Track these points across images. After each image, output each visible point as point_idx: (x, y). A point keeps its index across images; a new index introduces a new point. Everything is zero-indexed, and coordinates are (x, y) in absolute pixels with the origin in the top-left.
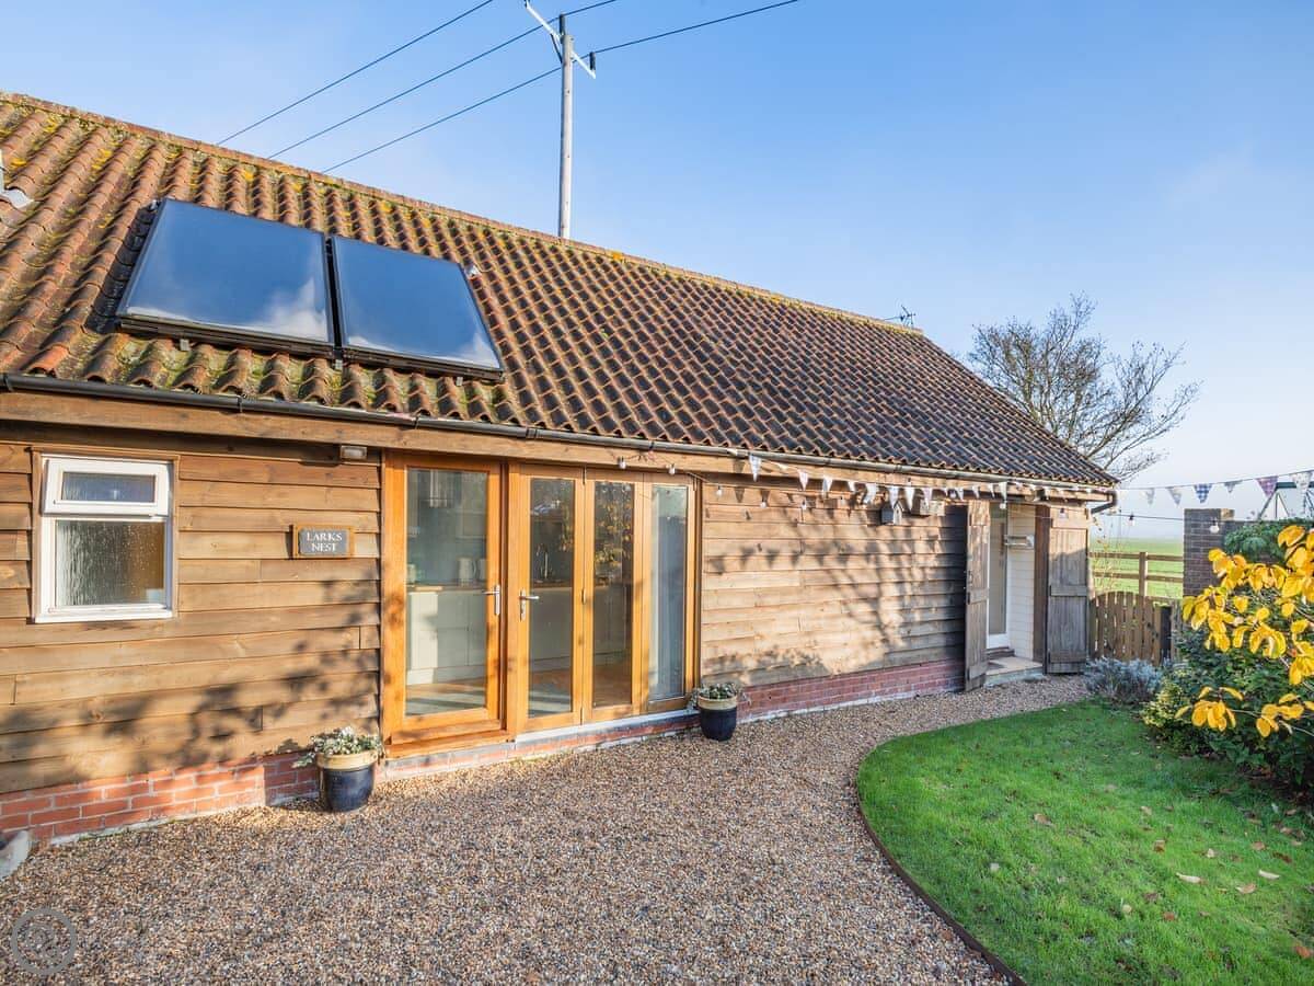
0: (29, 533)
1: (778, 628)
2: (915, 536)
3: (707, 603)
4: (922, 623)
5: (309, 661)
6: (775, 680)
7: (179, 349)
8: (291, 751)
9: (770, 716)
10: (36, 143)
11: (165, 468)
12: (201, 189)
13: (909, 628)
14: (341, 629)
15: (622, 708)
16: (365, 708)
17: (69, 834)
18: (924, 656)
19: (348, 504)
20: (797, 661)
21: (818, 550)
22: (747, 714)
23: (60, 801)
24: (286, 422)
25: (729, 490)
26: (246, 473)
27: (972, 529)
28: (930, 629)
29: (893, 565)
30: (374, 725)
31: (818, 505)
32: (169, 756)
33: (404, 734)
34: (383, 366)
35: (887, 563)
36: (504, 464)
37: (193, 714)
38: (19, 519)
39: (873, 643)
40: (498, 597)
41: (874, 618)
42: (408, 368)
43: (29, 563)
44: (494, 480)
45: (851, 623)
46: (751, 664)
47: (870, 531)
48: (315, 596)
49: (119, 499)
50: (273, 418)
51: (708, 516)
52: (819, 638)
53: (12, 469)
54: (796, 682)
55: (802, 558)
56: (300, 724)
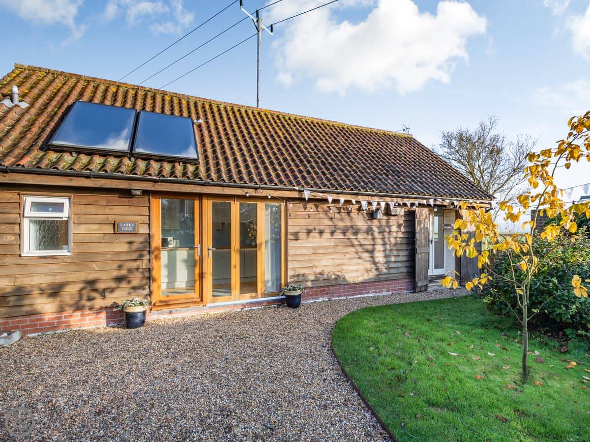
0: (20, 224)
1: (324, 263)
2: (391, 224)
3: (290, 252)
4: (395, 262)
5: (123, 272)
6: (323, 285)
7: (72, 156)
8: (115, 305)
9: (321, 300)
10: (34, 84)
11: (68, 200)
12: (94, 96)
13: (388, 264)
14: (135, 260)
15: (254, 294)
16: (145, 291)
17: (34, 333)
18: (396, 276)
19: (137, 212)
20: (333, 277)
21: (343, 230)
22: (310, 299)
23: (31, 321)
24: (109, 181)
25: (300, 205)
26: (97, 201)
27: (418, 221)
28: (400, 265)
29: (380, 236)
30: (148, 297)
31: (342, 211)
32: (71, 306)
33: (161, 301)
34: (151, 159)
35: (377, 235)
36: (200, 196)
37: (80, 291)
38: (16, 219)
39: (371, 270)
40: (199, 248)
41: (371, 259)
42: (160, 159)
43: (19, 235)
44: (197, 203)
45: (360, 261)
46: (312, 277)
47: (369, 221)
48: (124, 247)
49: (52, 211)
50: (104, 180)
51: (290, 216)
52: (344, 268)
53: (13, 201)
54: (332, 286)
55: (335, 233)
56: (119, 297)
